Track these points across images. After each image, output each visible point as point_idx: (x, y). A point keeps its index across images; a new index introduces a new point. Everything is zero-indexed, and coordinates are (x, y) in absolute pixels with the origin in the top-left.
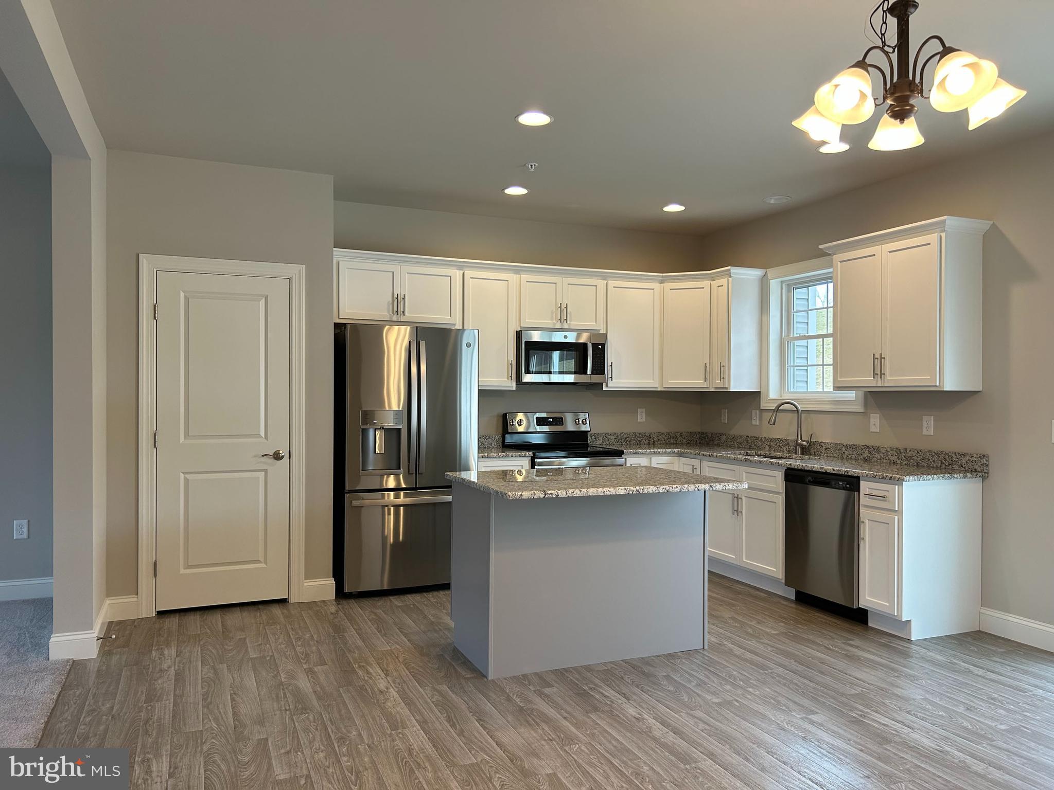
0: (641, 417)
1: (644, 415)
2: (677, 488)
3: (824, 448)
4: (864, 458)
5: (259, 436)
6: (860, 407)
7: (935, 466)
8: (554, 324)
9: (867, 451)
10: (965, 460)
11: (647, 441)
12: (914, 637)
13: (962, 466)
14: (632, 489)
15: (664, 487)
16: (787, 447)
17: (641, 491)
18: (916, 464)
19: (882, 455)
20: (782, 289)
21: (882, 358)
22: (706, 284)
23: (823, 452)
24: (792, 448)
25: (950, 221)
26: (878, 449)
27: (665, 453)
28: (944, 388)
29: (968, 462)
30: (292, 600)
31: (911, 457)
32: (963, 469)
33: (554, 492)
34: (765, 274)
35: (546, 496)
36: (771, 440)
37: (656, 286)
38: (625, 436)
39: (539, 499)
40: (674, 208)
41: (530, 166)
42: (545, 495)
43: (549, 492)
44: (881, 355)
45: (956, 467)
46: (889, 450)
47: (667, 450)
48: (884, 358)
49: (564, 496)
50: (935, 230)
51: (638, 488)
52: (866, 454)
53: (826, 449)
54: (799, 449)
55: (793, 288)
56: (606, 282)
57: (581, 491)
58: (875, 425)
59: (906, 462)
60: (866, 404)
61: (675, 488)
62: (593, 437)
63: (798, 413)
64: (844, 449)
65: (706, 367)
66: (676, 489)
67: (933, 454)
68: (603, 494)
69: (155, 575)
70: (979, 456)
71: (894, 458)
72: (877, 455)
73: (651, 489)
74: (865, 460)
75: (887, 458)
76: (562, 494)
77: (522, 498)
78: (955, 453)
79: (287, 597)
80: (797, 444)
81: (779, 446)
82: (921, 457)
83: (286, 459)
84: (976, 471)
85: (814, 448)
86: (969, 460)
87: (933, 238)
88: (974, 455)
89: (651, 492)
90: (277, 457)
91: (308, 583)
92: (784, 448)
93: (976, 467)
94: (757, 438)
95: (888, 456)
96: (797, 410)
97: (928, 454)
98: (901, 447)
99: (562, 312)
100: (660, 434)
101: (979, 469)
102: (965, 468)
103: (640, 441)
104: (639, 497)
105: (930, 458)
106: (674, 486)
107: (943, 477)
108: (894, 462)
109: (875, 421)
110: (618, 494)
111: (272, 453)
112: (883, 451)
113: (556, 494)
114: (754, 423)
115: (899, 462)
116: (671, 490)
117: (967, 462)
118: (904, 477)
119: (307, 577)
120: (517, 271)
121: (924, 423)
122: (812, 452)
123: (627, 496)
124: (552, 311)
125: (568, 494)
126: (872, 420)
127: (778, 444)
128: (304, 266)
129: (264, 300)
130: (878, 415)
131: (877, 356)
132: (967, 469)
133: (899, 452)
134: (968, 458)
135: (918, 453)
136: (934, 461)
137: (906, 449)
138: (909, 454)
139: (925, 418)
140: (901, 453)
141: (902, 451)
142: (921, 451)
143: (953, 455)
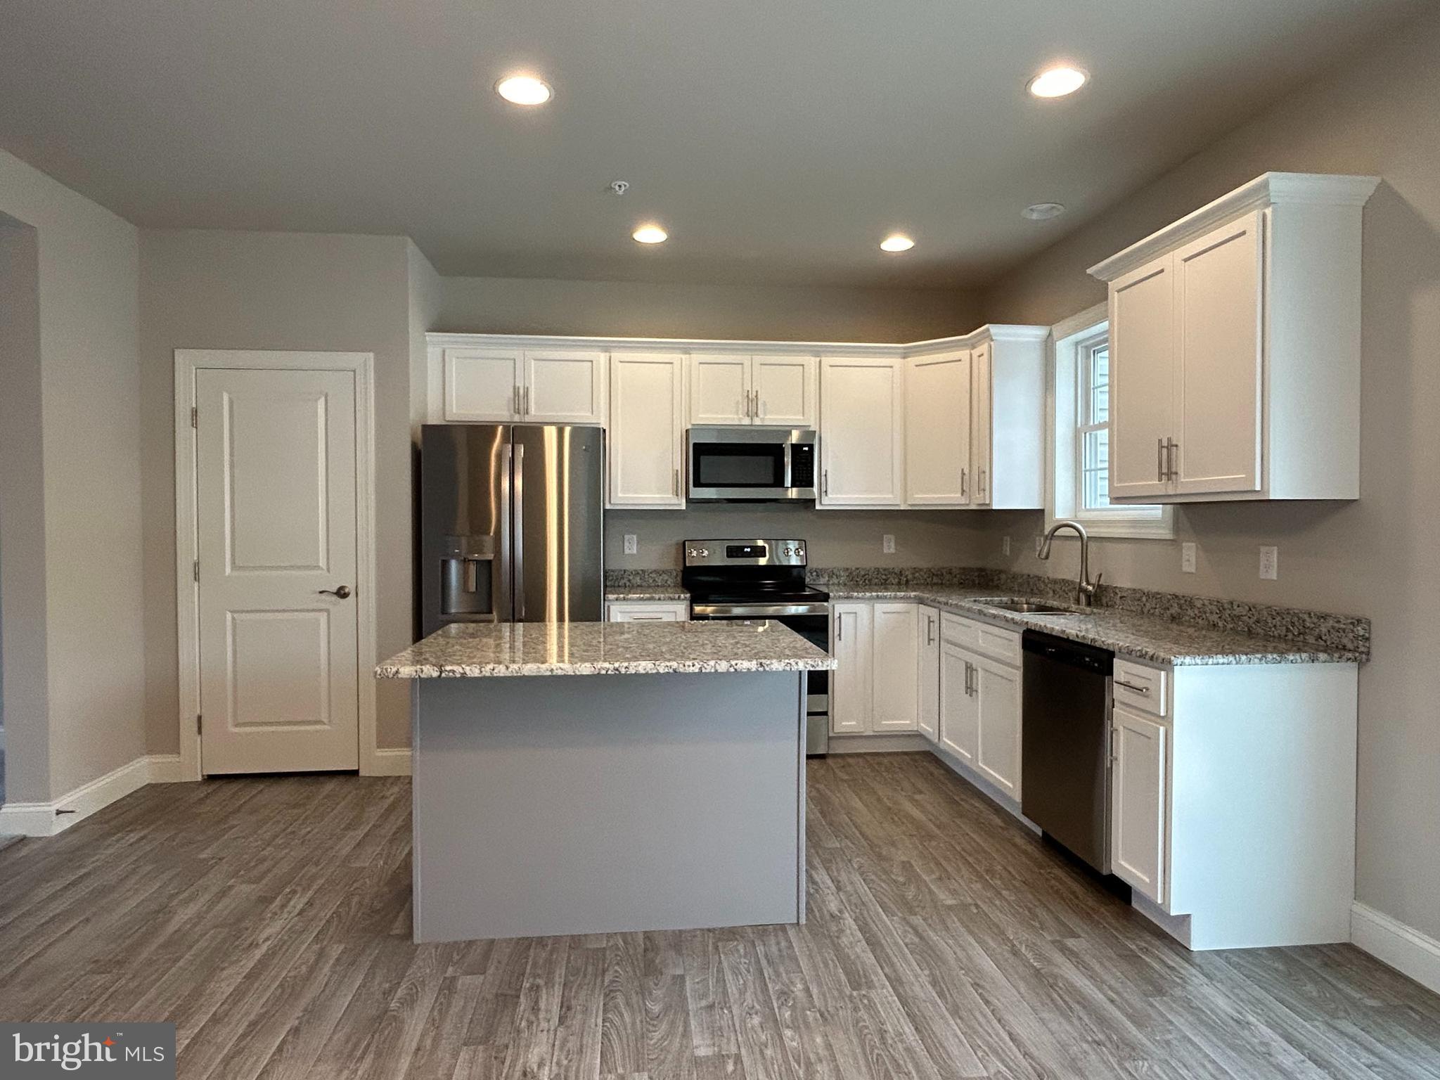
0: (889, 546)
1: (893, 544)
2: (693, 666)
3: (1118, 596)
4: (1172, 615)
5: (318, 567)
6: (1168, 532)
7: (1276, 634)
8: (740, 419)
9: (1175, 604)
10: (1325, 627)
11: (897, 580)
12: (1195, 946)
13: (1321, 638)
14: (605, 666)
15: (668, 664)
17: (623, 671)
18: (1246, 629)
19: (1196, 612)
20: (1076, 354)
21: (1173, 446)
22: (964, 354)
23: (1118, 602)
25: (1278, 182)
26: (1190, 602)
27: (895, 598)
28: (1269, 496)
29: (1332, 630)
30: (361, 774)
31: (1239, 617)
32: (1322, 643)
33: (458, 669)
34: (1050, 334)
35: (443, 675)
36: (1055, 582)
37: (896, 362)
38: (863, 573)
39: (430, 679)
40: (897, 243)
41: (617, 188)
42: (441, 673)
43: (448, 668)
44: (1169, 439)
45: (1311, 640)
46: (1206, 602)
47: (898, 593)
48: (1176, 446)
49: (476, 675)
50: (1252, 206)
51: (617, 665)
52: (1175, 610)
53: (1121, 597)
54: (1083, 598)
55: (1094, 351)
56: (818, 359)
57: (507, 668)
58: (1189, 561)
59: (1232, 626)
60: (1176, 527)
61: (689, 666)
62: (815, 574)
63: (1082, 541)
64: (1144, 599)
65: (963, 474)
66: (692, 668)
67: (1274, 613)
68: (550, 673)
69: (200, 732)
70: (1350, 621)
71: (1214, 618)
72: (1190, 612)
73: (644, 666)
74: (1173, 618)
75: (1204, 616)
76: (473, 671)
77: (400, 676)
78: (1310, 614)
79: (357, 768)
80: (1082, 590)
82: (1255, 618)
83: (352, 598)
84: (1344, 648)
85: (1106, 597)
86: (1333, 628)
87: (1249, 221)
88: (1342, 619)
89: (644, 672)
90: (341, 593)
91: (380, 753)
92: (1070, 594)
93: (1345, 641)
95: (1205, 613)
96: (1081, 536)
97: (1265, 613)
98: (1225, 598)
99: (752, 402)
100: (915, 570)
101: (1350, 646)
102: (1325, 642)
103: (886, 580)
104: (619, 679)
105: (1270, 620)
106: (688, 663)
107: (1261, 660)
108: (1214, 625)
109: (1190, 554)
110: (578, 673)
111: (334, 589)
112: (1198, 604)
113: (462, 671)
115: (1220, 624)
116: (681, 670)
117: (1329, 631)
118: (1173, 658)
119: (380, 745)
120: (686, 350)
121: (1264, 560)
122: (1104, 601)
123: (596, 678)
124: (738, 403)
125: (484, 673)
126: (1185, 553)
128: (371, 355)
129: (323, 398)
130: (1193, 544)
131: (1165, 444)
132: (1328, 643)
133: (1221, 608)
134: (1331, 623)
135: (1250, 610)
136: (1275, 626)
137: (1232, 603)
138: (1237, 611)
139: (1263, 549)
140: (1224, 609)
141: (1226, 606)
142: (1254, 608)
143: (1306, 616)
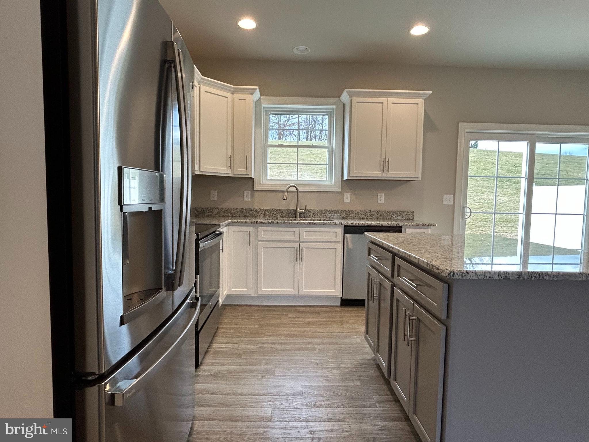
3: (312, 213)
6: (338, 189)
7: (387, 218)
9: (344, 213)
16: (281, 214)
18: (376, 218)
19: (355, 215)
22: (229, 95)
23: (312, 215)
24: (285, 214)
26: (351, 212)
31: (373, 215)
36: (265, 210)
46: (359, 212)
58: (347, 198)
60: (342, 187)
64: (327, 213)
67: (387, 212)
70: (411, 212)
71: (363, 216)
75: (358, 216)
78: (399, 212)
81: (274, 214)
82: (380, 214)
88: (409, 212)
94: (251, 210)
95: (359, 215)
96: (297, 191)
97: (384, 213)
98: (367, 209)
105: (385, 214)
109: (348, 197)
112: (355, 212)
114: (246, 199)
121: (379, 198)
126: (345, 196)
127: (273, 212)
130: (350, 193)
134: (405, 213)
135: (378, 212)
136: (387, 216)
137: (370, 211)
138: (373, 213)
139: (379, 194)
140: (367, 213)
141: (368, 212)
142: (379, 211)
143: (398, 213)
